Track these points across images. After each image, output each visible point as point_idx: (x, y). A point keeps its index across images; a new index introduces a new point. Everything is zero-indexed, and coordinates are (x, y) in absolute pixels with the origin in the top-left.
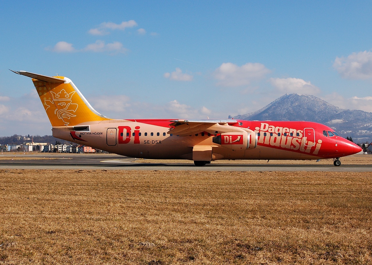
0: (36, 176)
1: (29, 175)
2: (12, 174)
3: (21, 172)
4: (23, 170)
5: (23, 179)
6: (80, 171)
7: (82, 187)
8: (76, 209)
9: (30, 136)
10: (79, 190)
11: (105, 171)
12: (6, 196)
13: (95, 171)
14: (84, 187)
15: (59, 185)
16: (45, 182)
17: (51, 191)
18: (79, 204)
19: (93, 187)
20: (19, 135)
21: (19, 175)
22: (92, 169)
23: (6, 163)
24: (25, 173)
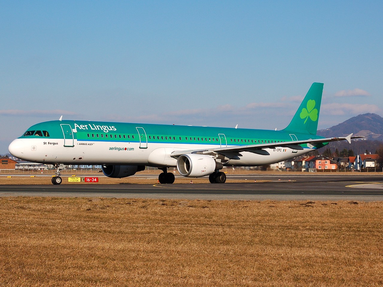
0: (233, 212)
1: (220, 211)
2: (191, 208)
3: (206, 205)
4: (210, 201)
5: (210, 217)
6: (309, 204)
7: (312, 232)
8: (302, 271)
10: (306, 237)
11: (356, 203)
12: (180, 247)
13: (336, 204)
14: (316, 232)
15: (272, 228)
16: (248, 223)
17: (257, 240)
18: (308, 263)
19: (332, 232)
21: (202, 210)
22: (330, 200)
23: (180, 188)
24: (213, 207)
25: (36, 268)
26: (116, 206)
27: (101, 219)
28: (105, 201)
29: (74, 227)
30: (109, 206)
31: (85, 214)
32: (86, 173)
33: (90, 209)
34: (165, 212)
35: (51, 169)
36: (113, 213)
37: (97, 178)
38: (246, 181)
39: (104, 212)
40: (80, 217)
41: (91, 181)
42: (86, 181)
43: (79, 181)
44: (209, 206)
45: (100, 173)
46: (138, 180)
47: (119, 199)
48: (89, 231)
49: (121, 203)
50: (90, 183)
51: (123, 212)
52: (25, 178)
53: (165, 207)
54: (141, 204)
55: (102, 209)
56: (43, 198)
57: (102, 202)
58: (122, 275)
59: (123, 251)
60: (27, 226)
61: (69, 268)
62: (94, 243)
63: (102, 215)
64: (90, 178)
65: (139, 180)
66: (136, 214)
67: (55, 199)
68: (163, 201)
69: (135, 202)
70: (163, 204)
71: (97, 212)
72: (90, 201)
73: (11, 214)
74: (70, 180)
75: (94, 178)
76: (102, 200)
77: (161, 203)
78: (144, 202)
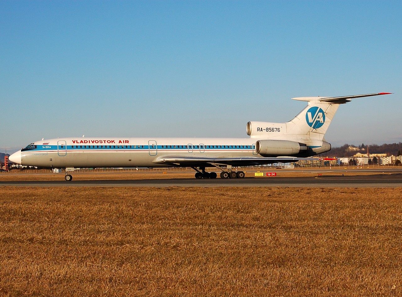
1: (364, 196)
2: (343, 194)
3: (354, 191)
4: (357, 188)
5: (357, 200)
9: (365, 145)
20: (350, 145)
21: (351, 195)
24: (359, 193)
26: (289, 193)
27: (278, 202)
28: (281, 189)
30: (283, 193)
31: (267, 198)
32: (267, 170)
33: (270, 195)
34: (324, 196)
36: (286, 198)
37: (275, 174)
38: (383, 173)
39: (280, 197)
40: (264, 200)
42: (267, 175)
43: (263, 175)
44: (356, 192)
47: (291, 188)
49: (293, 190)
50: (270, 177)
51: (293, 197)
53: (324, 193)
54: (306, 191)
55: (278, 195)
56: (237, 187)
57: (279, 190)
63: (278, 199)
64: (270, 173)
65: (305, 174)
66: (303, 198)
67: (246, 188)
68: (323, 189)
69: (302, 190)
70: (323, 191)
71: (276, 197)
72: (271, 189)
73: (215, 199)
74: (257, 175)
75: (273, 173)
76: (279, 188)
77: (321, 190)
78: (308, 190)
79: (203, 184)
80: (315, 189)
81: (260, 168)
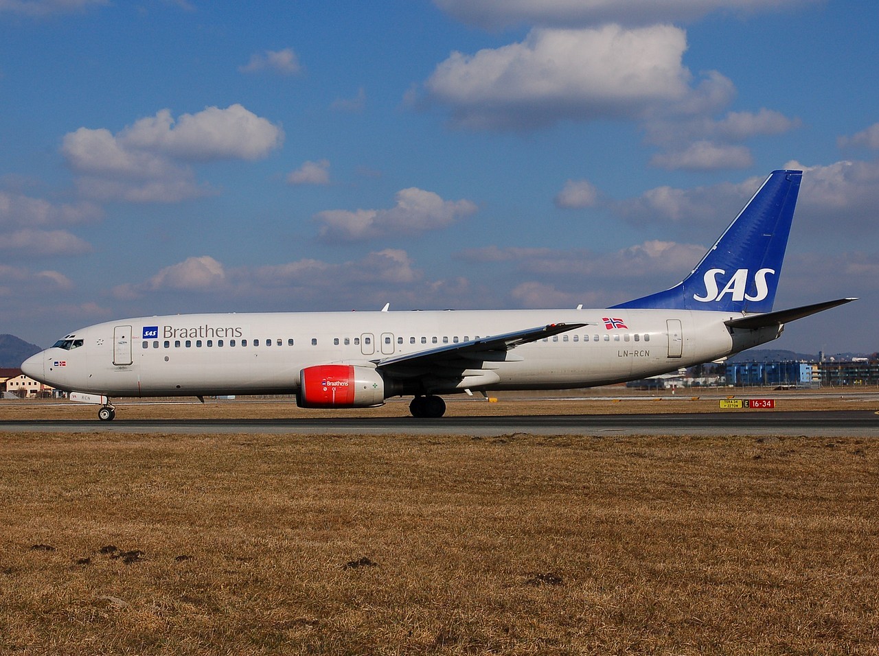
25: (664, 562)
26: (807, 451)
27: (781, 473)
28: (787, 443)
29: (732, 488)
30: (793, 451)
31: (751, 465)
33: (760, 457)
35: (690, 386)
36: (801, 464)
37: (773, 401)
39: (785, 462)
40: (743, 469)
41: (760, 407)
43: (740, 406)
45: (777, 391)
46: (847, 403)
47: (813, 439)
48: (758, 495)
49: (817, 445)
50: (758, 410)
51: (819, 462)
52: (644, 403)
54: (852, 447)
55: (781, 456)
56: (675, 437)
57: (781, 444)
58: (820, 574)
59: (821, 531)
60: (648, 486)
61: (723, 561)
62: (767, 517)
63: (781, 467)
64: (759, 401)
65: (849, 403)
66: (843, 464)
67: (698, 439)
69: (842, 443)
71: (772, 463)
72: (761, 441)
73: (619, 467)
74: (723, 405)
75: (767, 401)
76: (781, 439)
78: (857, 443)
79: (588, 429)
80: (874, 441)
81: (732, 388)
